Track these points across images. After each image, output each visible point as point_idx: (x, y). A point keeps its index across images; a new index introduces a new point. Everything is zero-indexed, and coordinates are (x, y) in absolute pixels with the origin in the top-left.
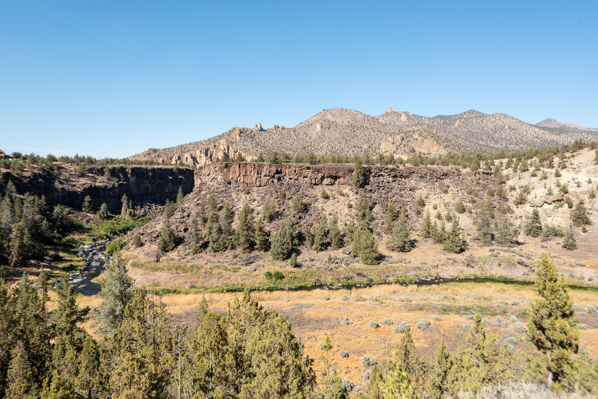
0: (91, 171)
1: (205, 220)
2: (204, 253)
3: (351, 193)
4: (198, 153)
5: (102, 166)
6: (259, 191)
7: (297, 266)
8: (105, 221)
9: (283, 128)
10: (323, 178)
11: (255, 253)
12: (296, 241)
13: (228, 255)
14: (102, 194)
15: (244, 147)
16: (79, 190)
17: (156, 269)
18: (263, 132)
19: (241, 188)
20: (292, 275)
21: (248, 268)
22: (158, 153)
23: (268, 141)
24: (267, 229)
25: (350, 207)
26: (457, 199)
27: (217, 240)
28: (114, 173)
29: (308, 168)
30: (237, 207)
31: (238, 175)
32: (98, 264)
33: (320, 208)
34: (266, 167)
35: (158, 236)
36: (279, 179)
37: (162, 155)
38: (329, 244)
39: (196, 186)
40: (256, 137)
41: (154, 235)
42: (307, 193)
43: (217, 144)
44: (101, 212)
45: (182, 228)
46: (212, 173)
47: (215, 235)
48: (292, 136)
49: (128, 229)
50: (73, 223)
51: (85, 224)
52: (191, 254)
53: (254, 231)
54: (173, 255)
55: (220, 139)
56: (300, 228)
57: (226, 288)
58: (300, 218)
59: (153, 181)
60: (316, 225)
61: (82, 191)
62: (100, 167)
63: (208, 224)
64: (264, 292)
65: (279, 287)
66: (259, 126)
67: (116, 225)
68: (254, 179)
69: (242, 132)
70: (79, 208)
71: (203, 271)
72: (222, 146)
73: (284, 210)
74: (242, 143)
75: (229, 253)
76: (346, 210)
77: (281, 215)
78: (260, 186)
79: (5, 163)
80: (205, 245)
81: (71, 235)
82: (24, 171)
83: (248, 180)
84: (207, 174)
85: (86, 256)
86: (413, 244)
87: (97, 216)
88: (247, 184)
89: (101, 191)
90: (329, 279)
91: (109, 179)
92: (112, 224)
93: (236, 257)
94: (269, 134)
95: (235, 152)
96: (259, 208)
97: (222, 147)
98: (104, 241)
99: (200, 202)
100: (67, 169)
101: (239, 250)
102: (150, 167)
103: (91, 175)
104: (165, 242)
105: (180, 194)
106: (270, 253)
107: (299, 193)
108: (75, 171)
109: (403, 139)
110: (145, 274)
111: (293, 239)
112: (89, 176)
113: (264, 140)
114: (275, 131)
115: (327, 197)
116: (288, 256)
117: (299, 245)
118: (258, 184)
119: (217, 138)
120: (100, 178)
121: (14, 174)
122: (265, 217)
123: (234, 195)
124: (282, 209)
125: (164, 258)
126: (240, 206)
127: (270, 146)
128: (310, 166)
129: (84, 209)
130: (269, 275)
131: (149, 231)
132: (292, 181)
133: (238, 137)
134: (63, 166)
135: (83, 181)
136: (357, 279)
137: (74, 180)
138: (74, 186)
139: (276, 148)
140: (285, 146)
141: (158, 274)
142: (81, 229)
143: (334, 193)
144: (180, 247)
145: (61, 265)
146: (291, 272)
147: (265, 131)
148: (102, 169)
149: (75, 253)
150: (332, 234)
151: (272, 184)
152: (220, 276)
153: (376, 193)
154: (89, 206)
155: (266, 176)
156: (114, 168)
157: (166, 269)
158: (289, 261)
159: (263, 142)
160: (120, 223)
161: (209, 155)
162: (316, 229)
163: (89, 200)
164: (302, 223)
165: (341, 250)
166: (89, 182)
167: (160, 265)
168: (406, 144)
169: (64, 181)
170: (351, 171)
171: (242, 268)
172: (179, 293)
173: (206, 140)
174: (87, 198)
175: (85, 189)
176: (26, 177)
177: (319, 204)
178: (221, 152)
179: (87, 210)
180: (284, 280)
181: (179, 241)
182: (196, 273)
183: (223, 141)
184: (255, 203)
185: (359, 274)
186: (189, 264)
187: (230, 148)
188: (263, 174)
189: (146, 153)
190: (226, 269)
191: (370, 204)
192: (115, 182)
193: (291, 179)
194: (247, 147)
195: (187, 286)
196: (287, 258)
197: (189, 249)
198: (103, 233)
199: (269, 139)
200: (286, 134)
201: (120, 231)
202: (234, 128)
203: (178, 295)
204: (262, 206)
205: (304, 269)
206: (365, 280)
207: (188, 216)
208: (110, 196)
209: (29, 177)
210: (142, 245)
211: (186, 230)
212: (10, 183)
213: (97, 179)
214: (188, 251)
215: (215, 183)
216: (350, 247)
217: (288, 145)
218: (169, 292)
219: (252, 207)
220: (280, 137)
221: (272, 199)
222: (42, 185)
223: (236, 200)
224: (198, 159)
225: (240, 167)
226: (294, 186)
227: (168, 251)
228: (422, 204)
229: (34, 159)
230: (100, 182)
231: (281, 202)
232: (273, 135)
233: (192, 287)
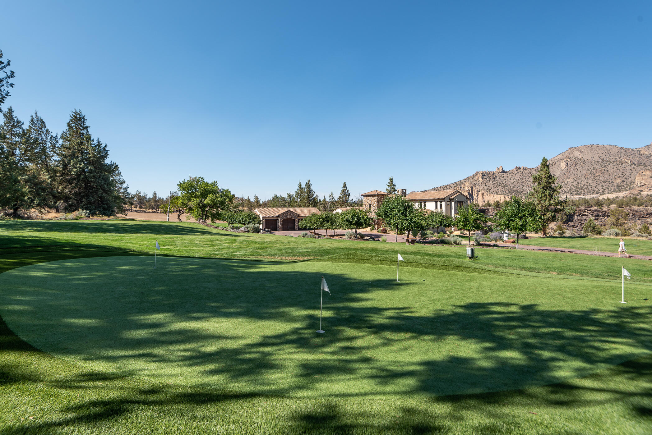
9: (525, 169)
15: (486, 187)
18: (504, 174)
23: (509, 180)
40: (498, 178)
43: (462, 186)
55: (465, 182)
66: (500, 169)
69: (485, 175)
72: (467, 187)
74: (484, 185)
94: (511, 175)
95: (478, 192)
97: (466, 188)
113: (505, 180)
114: (516, 172)
119: (463, 181)
127: (511, 185)
133: (481, 180)
140: (526, 184)
147: (506, 172)
159: (504, 182)
173: (453, 183)
183: (467, 184)
187: (474, 188)
194: (489, 187)
199: (511, 179)
200: (527, 174)
202: (478, 172)
217: (529, 183)
220: (521, 177)
232: (514, 176)
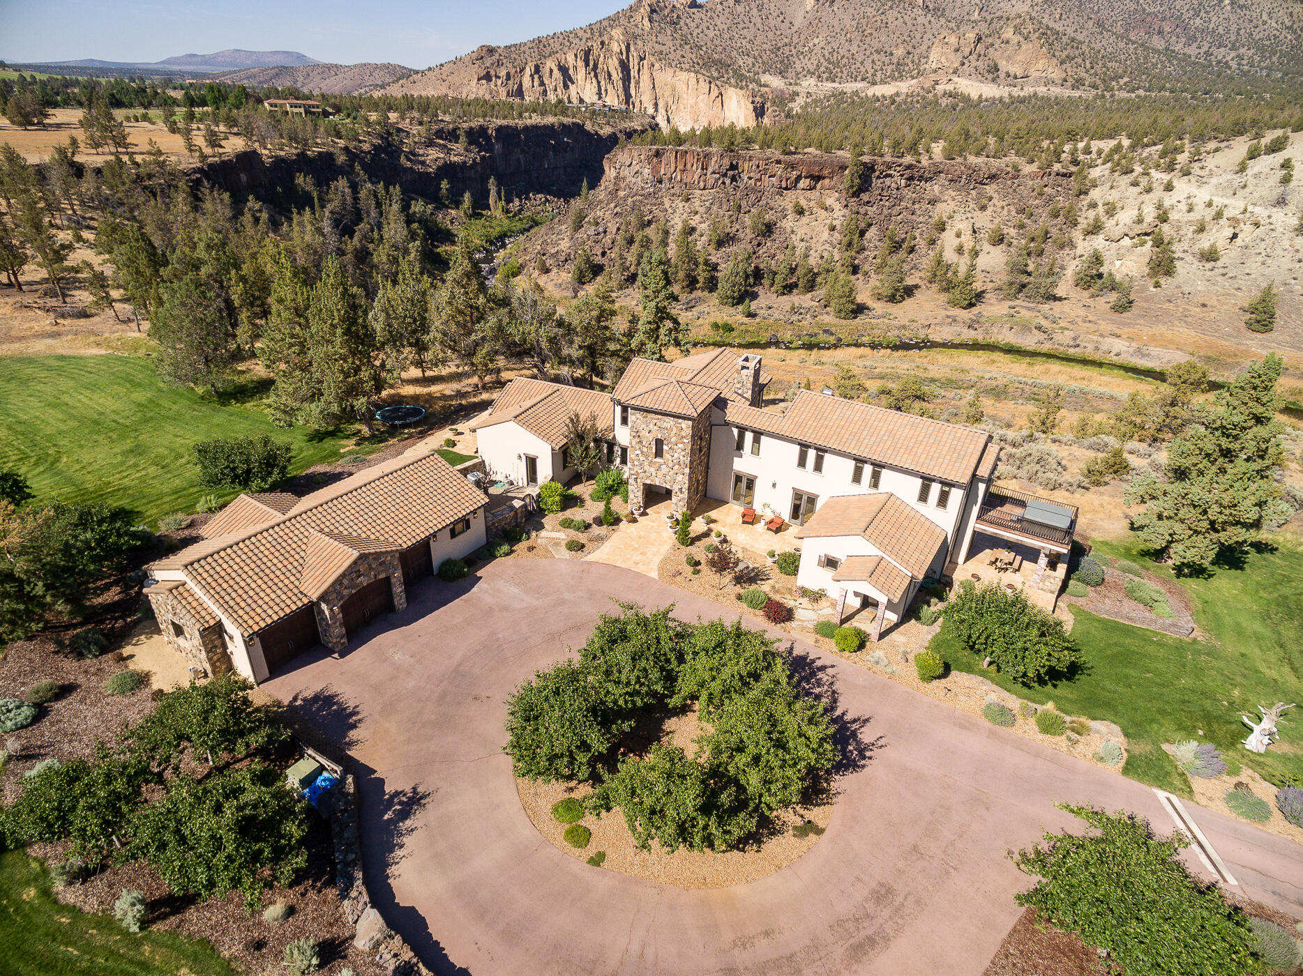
0: (439, 134)
2: (631, 290)
3: (837, 206)
4: (571, 58)
6: (703, 198)
7: (751, 315)
10: (798, 178)
11: (697, 294)
12: (752, 280)
15: (658, 47)
16: (431, 169)
19: (677, 190)
20: (743, 327)
21: (689, 314)
24: (714, 259)
25: (833, 229)
26: (996, 221)
28: (472, 136)
29: (779, 162)
30: (672, 222)
31: (673, 169)
33: (789, 230)
34: (714, 159)
36: (733, 179)
38: (795, 285)
42: (772, 204)
45: (598, 251)
46: (634, 163)
52: (615, 291)
53: (697, 264)
55: (611, 27)
56: (757, 261)
58: (759, 245)
59: (526, 148)
60: (780, 257)
62: (452, 128)
65: (727, 341)
68: (696, 177)
73: (738, 231)
74: (654, 39)
76: (826, 235)
77: (733, 239)
78: (704, 189)
80: (632, 279)
83: (688, 179)
84: (628, 163)
86: (909, 291)
88: (686, 184)
90: (787, 335)
91: (466, 150)
96: (703, 226)
99: (618, 209)
100: (408, 133)
103: (441, 142)
104: (580, 271)
105: (585, 191)
106: (715, 294)
107: (761, 203)
109: (979, 40)
111: (747, 277)
112: (438, 144)
113: (697, 31)
115: (801, 212)
116: (739, 300)
117: (755, 285)
118: (702, 184)
119: (606, 23)
122: (710, 240)
123: (667, 204)
124: (734, 229)
125: (582, 293)
126: (677, 224)
128: (782, 157)
130: (716, 326)
132: (752, 181)
136: (822, 337)
138: (424, 163)
143: (812, 203)
144: (599, 278)
146: (742, 324)
148: (454, 130)
150: (800, 272)
151: (722, 186)
153: (875, 208)
154: (447, 197)
155: (714, 173)
158: (740, 308)
162: (779, 263)
163: (448, 187)
164: (761, 252)
165: (809, 295)
166: (442, 156)
168: (982, 53)
169: (410, 156)
170: (843, 168)
174: (445, 185)
175: (439, 168)
177: (788, 224)
178: (614, 58)
179: (446, 203)
180: (734, 334)
181: (597, 270)
183: (617, 33)
184: (697, 217)
185: (826, 331)
188: (710, 170)
189: (474, 56)
191: (863, 225)
192: (474, 153)
193: (750, 178)
196: (738, 304)
204: (707, 223)
205: (758, 320)
206: (832, 340)
207: (605, 232)
210: (548, 271)
211: (604, 255)
215: (639, 179)
216: (821, 292)
219: (693, 223)
221: (721, 212)
222: (386, 163)
223: (670, 211)
224: (571, 73)
225: (676, 157)
226: (754, 190)
227: (584, 283)
228: (941, 227)
230: (455, 155)
231: (734, 218)
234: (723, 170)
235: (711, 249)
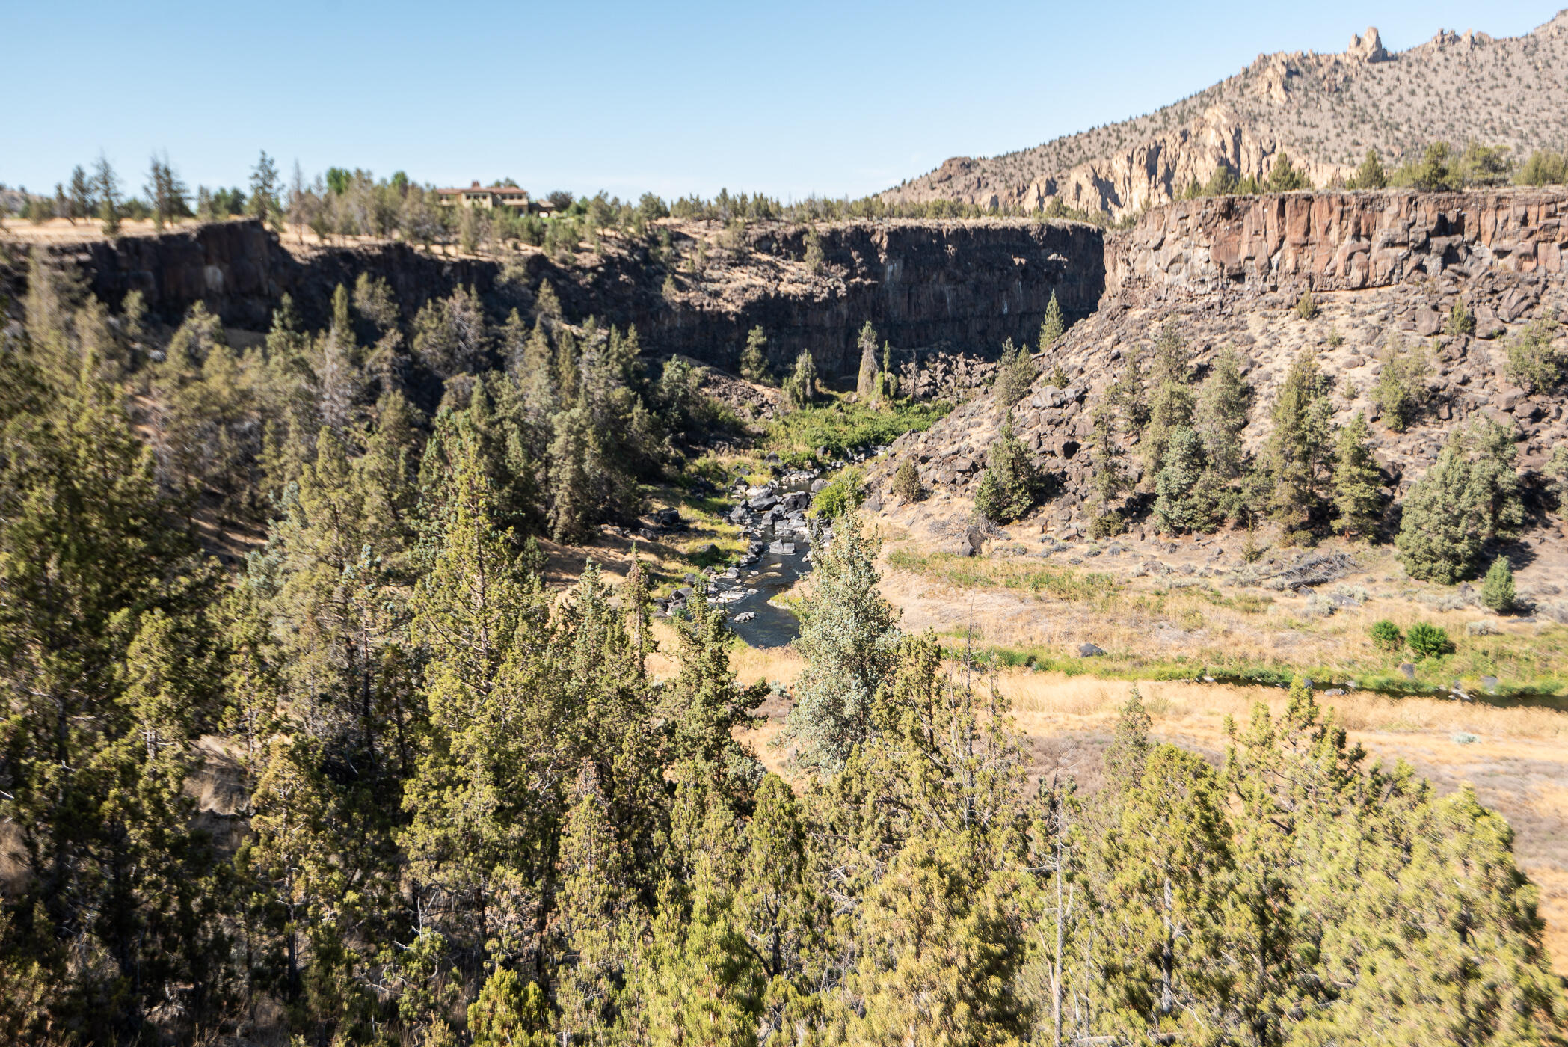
0: (764, 243)
1: (1141, 417)
2: (1133, 537)
4: (1119, 165)
5: (799, 227)
6: (1360, 307)
7: (1512, 608)
8: (807, 411)
9: (1477, 42)
11: (1332, 547)
12: (1515, 510)
13: (1224, 546)
14: (798, 321)
15: (1301, 132)
16: (731, 308)
17: (967, 581)
18: (1384, 65)
19: (1285, 294)
20: (1488, 643)
21: (1304, 601)
22: (978, 172)
23: (1407, 98)
24: (1386, 456)
27: (1184, 491)
28: (834, 248)
30: (1268, 368)
31: (1272, 243)
32: (788, 550)
34: (1392, 210)
35: (974, 468)
36: (1449, 256)
37: (991, 180)
39: (1109, 290)
40: (1355, 89)
41: (963, 464)
43: (1192, 126)
44: (796, 379)
45: (1057, 440)
46: (1170, 237)
47: (1176, 472)
48: (1515, 72)
49: (879, 440)
50: (717, 414)
51: (748, 419)
52: (1089, 537)
53: (1330, 461)
54: (1025, 534)
55: (1205, 106)
56: (1536, 458)
57: (1213, 668)
58: (1537, 416)
59: (958, 273)
61: (739, 311)
62: (792, 229)
63: (1152, 432)
64: (1365, 697)
65: (1430, 683)
66: (1369, 43)
67: (841, 426)
68: (1339, 259)
69: (1297, 73)
70: (733, 370)
71: (1130, 598)
72: (1213, 133)
73: (1466, 381)
74: (1294, 118)
75: (1229, 541)
77: (1451, 401)
78: (1363, 286)
79: (530, 227)
80: (1140, 508)
81: (712, 452)
82: (579, 250)
83: (1315, 263)
84: (1154, 242)
85: (755, 522)
87: (785, 394)
88: (1310, 278)
89: (795, 311)
91: (818, 272)
92: (830, 421)
93: (1255, 556)
94: (1414, 70)
95: (1265, 154)
96: (1358, 373)
97: (1211, 138)
98: (804, 476)
99: (1123, 348)
100: (695, 241)
101: (1269, 533)
102: (949, 224)
103: (765, 257)
104: (998, 491)
105: (1051, 321)
106: (1395, 550)
107: (1537, 311)
108: (720, 245)
110: (934, 595)
111: (1499, 499)
112: (759, 262)
113: (1387, 99)
114: (1438, 57)
116: (1476, 566)
117: (1528, 525)
118: (1356, 276)
119: (1195, 102)
120: (793, 268)
121: (555, 260)
122: (1379, 407)
123: (1255, 324)
124: (1454, 379)
125: (995, 543)
126: (1280, 368)
127: (1415, 120)
129: (745, 371)
130: (1390, 635)
131: (945, 449)
132: (1510, 262)
133: (1278, 94)
134: (684, 231)
135: (742, 277)
137: (716, 275)
138: (717, 294)
139: (1439, 126)
140: (1484, 116)
141: (975, 597)
142: (737, 436)
144: (1050, 509)
145: (685, 547)
146: (1485, 632)
147: (1394, 58)
148: (798, 236)
149: (724, 511)
151: (1417, 276)
152: (1193, 623)
154: (760, 362)
155: (1391, 244)
156: (835, 233)
157: (1002, 581)
158: (1478, 587)
159: (1383, 106)
160: (854, 418)
161: (1161, 170)
163: (761, 340)
164: (1545, 436)
166: (760, 282)
167: (982, 567)
169: (688, 281)
171: (1280, 599)
172: (1044, 668)
173: (1150, 112)
174: (756, 336)
175: (748, 306)
176: (585, 271)
178: (1208, 156)
179: (756, 374)
180: (1452, 661)
181: (1045, 488)
182: (1105, 604)
183: (1217, 114)
184: (1342, 354)
186: (1080, 573)
187: (1246, 137)
188: (1380, 237)
189: (936, 176)
190: (1216, 598)
192: (836, 281)
193: (1502, 253)
194: (1314, 132)
195: (1073, 648)
196: (1470, 576)
197: (1082, 517)
198: (803, 449)
199: (1413, 93)
200: (1488, 68)
201: (854, 446)
202: (1265, 59)
203: (1042, 676)
204: (1371, 366)
205: (1542, 622)
207: (1081, 399)
208: (821, 329)
209: (594, 269)
210: (922, 495)
211: (1070, 450)
212: (545, 289)
213: (784, 271)
214: (1076, 525)
215: (1183, 275)
217: (1496, 112)
218: (1010, 660)
219: (1327, 368)
220: (1460, 81)
221: (1414, 338)
222: (630, 293)
223: (1262, 341)
224: (1119, 190)
225: (1281, 212)
226: (1514, 282)
227: (1006, 521)
229: (607, 214)
230: (791, 282)
231: (1454, 350)
232: (1430, 76)
233: (1090, 652)
234: (1419, 235)
235: (1381, 430)
